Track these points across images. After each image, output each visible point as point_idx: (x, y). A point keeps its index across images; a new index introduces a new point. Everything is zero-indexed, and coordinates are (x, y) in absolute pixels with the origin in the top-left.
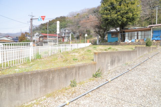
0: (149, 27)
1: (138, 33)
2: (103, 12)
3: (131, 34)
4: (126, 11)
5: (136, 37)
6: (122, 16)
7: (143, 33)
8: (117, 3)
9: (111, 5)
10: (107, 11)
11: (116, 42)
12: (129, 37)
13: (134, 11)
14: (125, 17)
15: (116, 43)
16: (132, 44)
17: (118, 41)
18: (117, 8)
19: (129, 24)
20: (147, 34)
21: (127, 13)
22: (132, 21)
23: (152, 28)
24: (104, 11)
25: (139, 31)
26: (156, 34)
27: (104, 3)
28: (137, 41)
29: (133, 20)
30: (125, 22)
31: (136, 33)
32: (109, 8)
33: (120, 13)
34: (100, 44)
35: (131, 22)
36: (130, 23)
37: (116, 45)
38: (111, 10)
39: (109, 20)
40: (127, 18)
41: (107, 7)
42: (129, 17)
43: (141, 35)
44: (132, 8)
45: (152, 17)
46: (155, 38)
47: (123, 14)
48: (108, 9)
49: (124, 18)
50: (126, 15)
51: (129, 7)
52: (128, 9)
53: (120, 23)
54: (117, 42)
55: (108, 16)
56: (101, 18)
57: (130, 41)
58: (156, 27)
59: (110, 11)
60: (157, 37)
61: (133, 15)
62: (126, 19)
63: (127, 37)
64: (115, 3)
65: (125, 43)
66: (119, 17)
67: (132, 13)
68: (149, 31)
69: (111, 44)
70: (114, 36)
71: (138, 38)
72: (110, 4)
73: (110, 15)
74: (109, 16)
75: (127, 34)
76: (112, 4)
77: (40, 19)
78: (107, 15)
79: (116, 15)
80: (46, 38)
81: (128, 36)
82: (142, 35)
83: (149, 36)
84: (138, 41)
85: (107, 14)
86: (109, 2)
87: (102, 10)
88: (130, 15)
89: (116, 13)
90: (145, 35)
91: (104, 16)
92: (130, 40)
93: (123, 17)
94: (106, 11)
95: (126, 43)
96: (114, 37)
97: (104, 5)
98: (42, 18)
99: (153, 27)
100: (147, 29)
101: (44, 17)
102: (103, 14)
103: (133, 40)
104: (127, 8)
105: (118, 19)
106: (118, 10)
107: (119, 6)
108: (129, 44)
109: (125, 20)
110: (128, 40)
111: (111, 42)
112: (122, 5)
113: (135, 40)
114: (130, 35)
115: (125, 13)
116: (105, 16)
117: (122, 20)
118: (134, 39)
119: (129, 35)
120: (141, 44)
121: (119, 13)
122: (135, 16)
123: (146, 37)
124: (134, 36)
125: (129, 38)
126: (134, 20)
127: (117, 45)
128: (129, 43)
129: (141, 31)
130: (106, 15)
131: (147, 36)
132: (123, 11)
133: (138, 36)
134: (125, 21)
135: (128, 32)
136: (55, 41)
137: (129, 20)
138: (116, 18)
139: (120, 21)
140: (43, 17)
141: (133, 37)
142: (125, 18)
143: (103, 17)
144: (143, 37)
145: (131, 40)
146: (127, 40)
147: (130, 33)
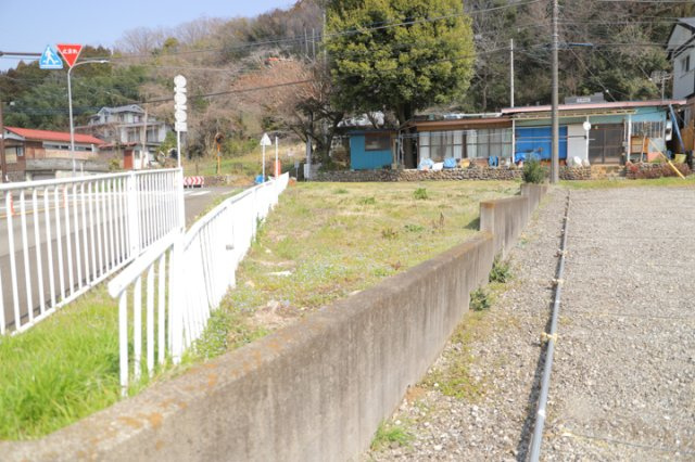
0: (504, 114)
1: (464, 137)
2: (340, 46)
3: (442, 137)
4: (430, 53)
5: (458, 151)
6: (414, 69)
7: (484, 135)
8: (396, 17)
9: (371, 22)
10: (357, 44)
11: (384, 167)
12: (434, 150)
13: (456, 53)
14: (427, 73)
15: (387, 175)
16: (447, 174)
17: (394, 166)
18: (397, 37)
19: (438, 102)
20: (497, 140)
21: (433, 58)
22: (449, 90)
23: (514, 120)
24: (346, 44)
25: (470, 127)
26: (528, 141)
27: (345, 13)
28: (465, 164)
29: (451, 87)
30: (427, 93)
31: (458, 134)
32: (367, 32)
33: (406, 56)
34: (321, 179)
35: (445, 94)
36: (440, 96)
37: (384, 180)
38: (372, 42)
39: (367, 83)
40: (434, 79)
41: (360, 29)
42: (443, 73)
43: (477, 144)
44: (452, 41)
45: (483, 76)
46: (524, 156)
47: (418, 61)
48: (359, 38)
49: (422, 77)
50: (430, 67)
51: (440, 38)
52: (439, 43)
53: (408, 93)
54: (389, 167)
55: (362, 64)
56: (333, 71)
57: (438, 166)
58: (528, 118)
59: (367, 45)
60: (529, 151)
61: (454, 69)
62: (432, 81)
63: (427, 149)
64: (388, 18)
65: (421, 172)
66: (407, 71)
67: (452, 61)
68: (504, 130)
69: (365, 176)
70: (374, 146)
71: (465, 155)
72: (369, 18)
73: (367, 60)
74: (366, 67)
75: (424, 139)
76: (377, 19)
77: (50, 58)
78: (356, 58)
79: (393, 64)
80: (37, 152)
81: (430, 146)
82: (481, 141)
83: (505, 148)
84: (467, 164)
85: (358, 56)
86: (365, 11)
87: (335, 40)
88: (446, 66)
89: (392, 57)
90: (489, 144)
91: (345, 62)
92: (436, 161)
93: (418, 74)
94: (352, 45)
95: (425, 172)
96: (374, 150)
97: (343, 18)
98: (65, 51)
99: (519, 118)
100: (495, 123)
101: (72, 47)
102: (341, 55)
103: (450, 162)
104: (434, 41)
105: (401, 79)
106: (400, 43)
107: (405, 30)
108: (435, 177)
109: (427, 83)
110: (431, 162)
111: (364, 170)
112: (416, 27)
113: (458, 161)
114: (436, 142)
115: (428, 59)
116: (352, 63)
117: (414, 86)
118: (453, 156)
119: (434, 143)
120: (480, 175)
121: (404, 57)
122: (459, 70)
123: (495, 150)
124: (453, 145)
125: (435, 155)
126: (457, 87)
127: (391, 180)
128: (438, 173)
129: (478, 127)
130: (354, 61)
131: (497, 147)
132: (421, 52)
133: (465, 145)
134: (427, 88)
135: (431, 129)
136: (90, 165)
137: (439, 85)
138: (394, 76)
139: (409, 86)
140: (70, 51)
141: (448, 150)
142: (426, 79)
143: (340, 69)
144: (484, 149)
145: (442, 160)
146: (426, 162)
147: (438, 134)
